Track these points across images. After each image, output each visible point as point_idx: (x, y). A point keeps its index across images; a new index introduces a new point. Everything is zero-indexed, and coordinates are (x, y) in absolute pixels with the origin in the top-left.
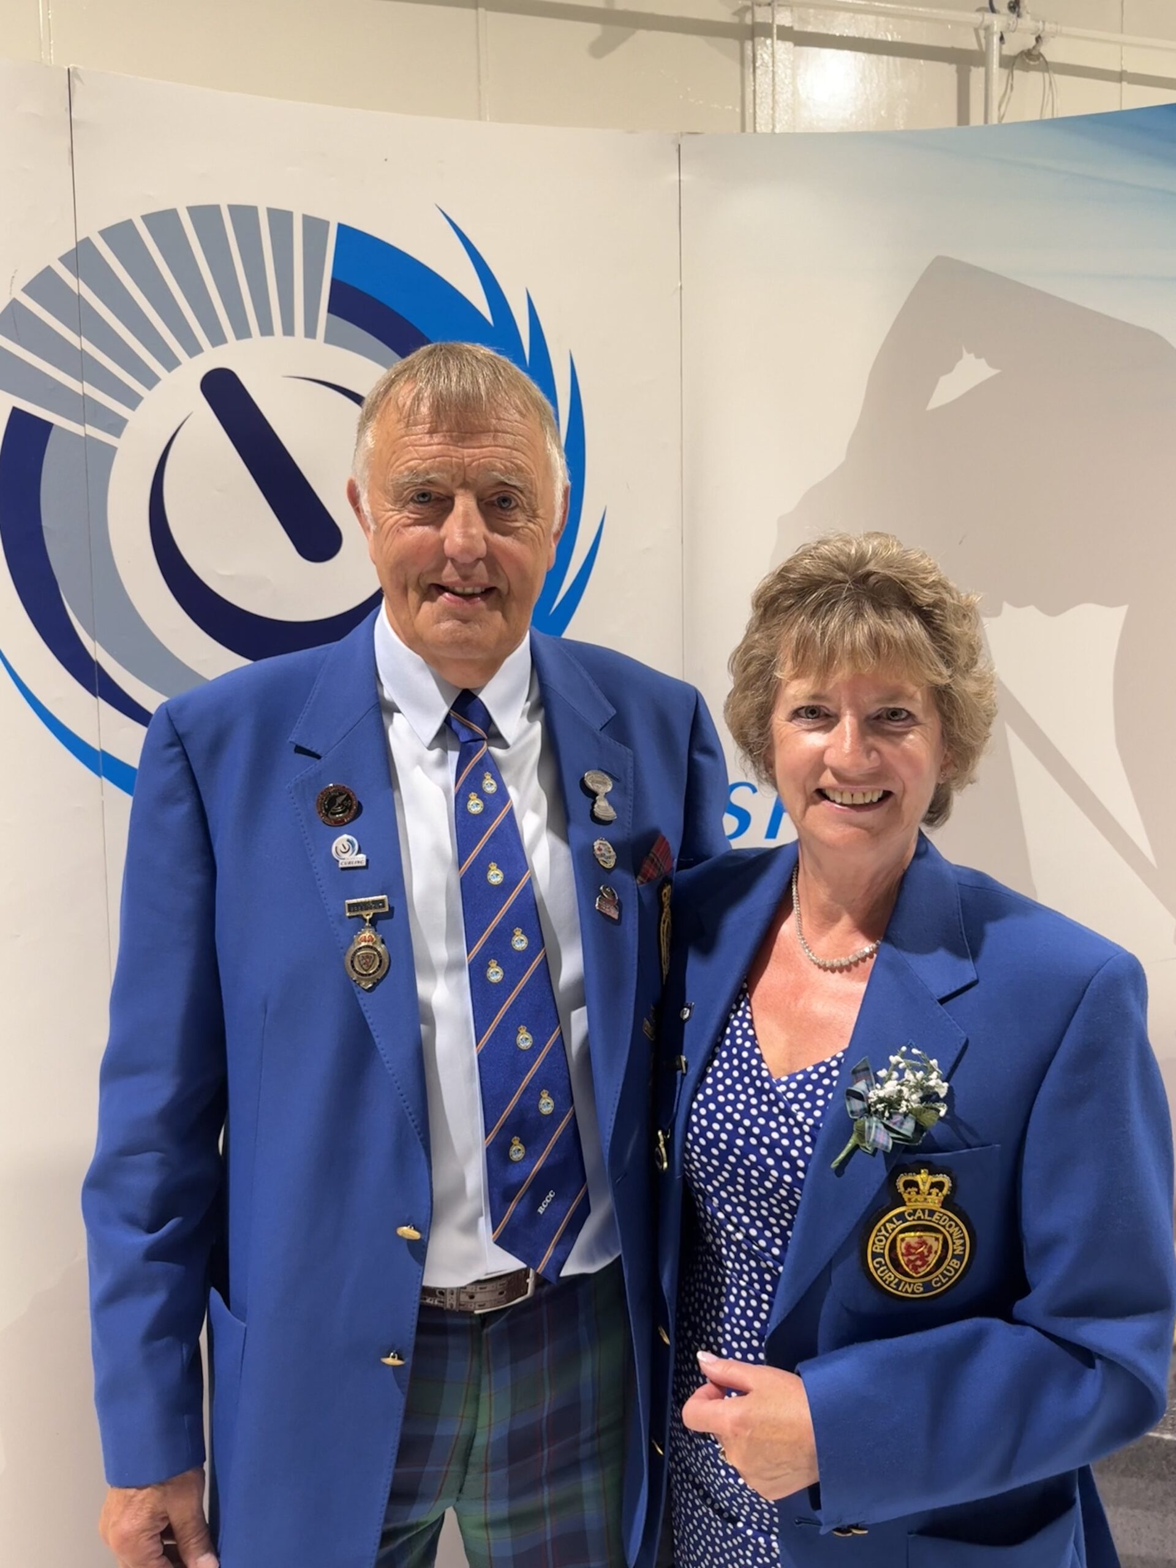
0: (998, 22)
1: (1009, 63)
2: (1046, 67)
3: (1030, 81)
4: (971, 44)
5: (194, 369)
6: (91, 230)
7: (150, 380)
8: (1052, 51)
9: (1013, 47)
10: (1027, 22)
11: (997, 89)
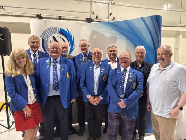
0: (111, 1)
1: (112, 4)
2: (115, 5)
3: (114, 6)
4: (109, 3)
5: (52, 36)
6: (47, 29)
7: (50, 37)
8: (116, 3)
9: (112, 3)
10: (113, 1)
11: (111, 7)
